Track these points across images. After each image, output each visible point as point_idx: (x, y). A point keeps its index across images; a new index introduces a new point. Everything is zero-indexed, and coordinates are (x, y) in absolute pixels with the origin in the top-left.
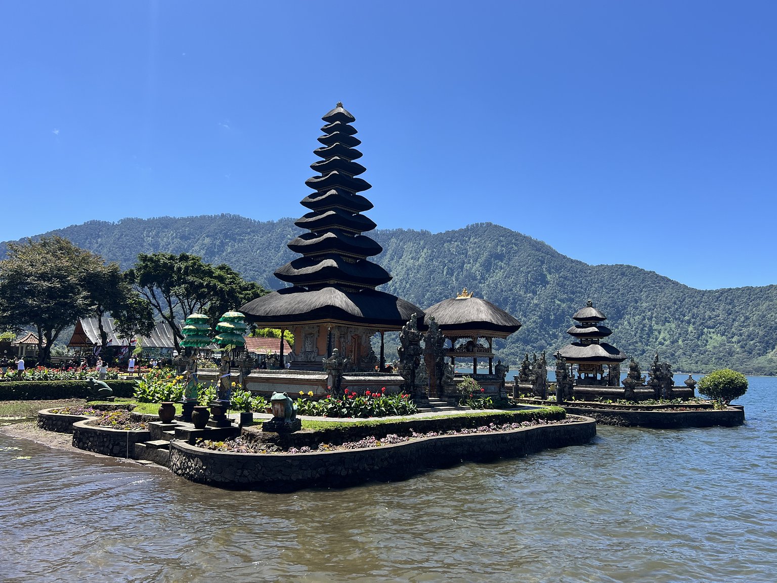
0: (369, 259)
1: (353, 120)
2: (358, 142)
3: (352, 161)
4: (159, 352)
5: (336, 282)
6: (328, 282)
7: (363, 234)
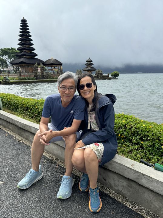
0: (33, 51)
2: (28, 26)
3: (27, 31)
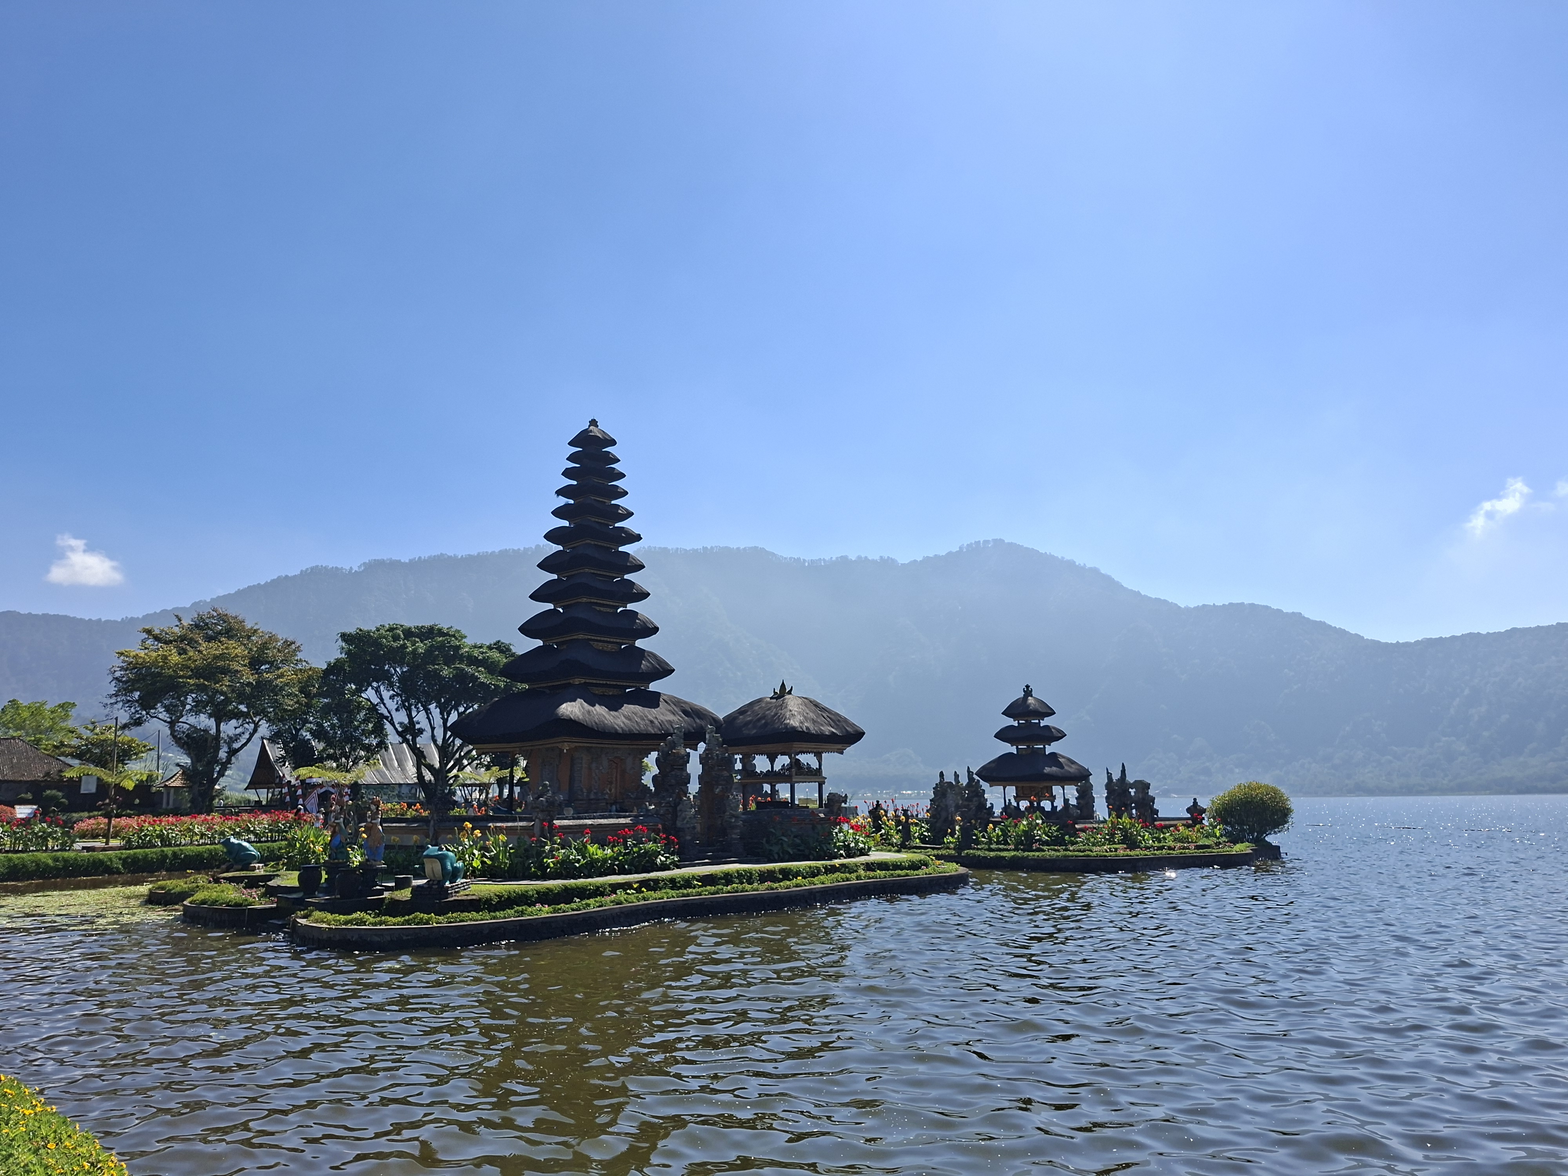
0: (639, 643)
1: (613, 443)
2: (620, 475)
3: (613, 502)
4: (396, 792)
5: (583, 681)
6: (571, 681)
7: (630, 607)
